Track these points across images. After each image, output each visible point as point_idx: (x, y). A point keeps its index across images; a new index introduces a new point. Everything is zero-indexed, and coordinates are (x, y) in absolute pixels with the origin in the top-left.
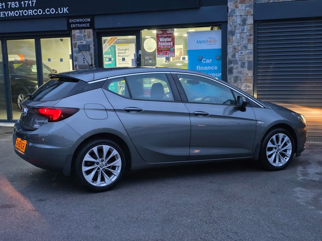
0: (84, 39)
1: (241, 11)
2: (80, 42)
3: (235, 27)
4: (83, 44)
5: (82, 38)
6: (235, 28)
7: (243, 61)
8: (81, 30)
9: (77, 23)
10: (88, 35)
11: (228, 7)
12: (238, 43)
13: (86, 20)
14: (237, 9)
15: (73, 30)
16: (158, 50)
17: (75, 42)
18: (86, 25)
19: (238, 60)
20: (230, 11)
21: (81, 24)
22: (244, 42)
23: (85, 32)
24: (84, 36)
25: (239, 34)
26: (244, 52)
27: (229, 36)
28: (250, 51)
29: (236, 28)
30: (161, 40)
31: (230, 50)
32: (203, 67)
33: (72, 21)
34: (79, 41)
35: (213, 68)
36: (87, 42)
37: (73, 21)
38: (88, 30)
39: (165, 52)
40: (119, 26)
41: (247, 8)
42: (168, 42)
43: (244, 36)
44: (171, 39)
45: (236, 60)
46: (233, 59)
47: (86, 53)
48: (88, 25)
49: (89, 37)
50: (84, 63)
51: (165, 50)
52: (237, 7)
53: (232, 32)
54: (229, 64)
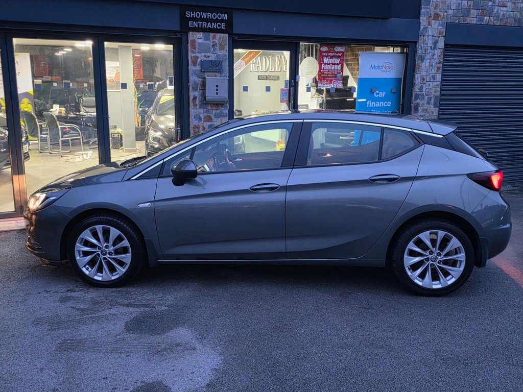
0: (212, 49)
1: (434, 30)
2: (205, 56)
3: (426, 50)
4: (210, 59)
5: (209, 48)
6: (425, 52)
7: (429, 96)
8: (207, 34)
9: (202, 20)
10: (221, 44)
11: (420, 23)
12: (427, 72)
13: (220, 16)
14: (430, 27)
15: (191, 33)
16: (319, 75)
17: (194, 55)
18: (219, 26)
19: (425, 93)
20: (422, 28)
21: (209, 23)
22: (433, 72)
23: (214, 37)
24: (213, 46)
25: (428, 61)
26: (431, 83)
27: (418, 62)
28: (438, 83)
29: (427, 52)
30: (326, 60)
31: (418, 81)
32: (374, 103)
33: (192, 14)
34: (203, 54)
35: (386, 104)
36: (218, 56)
37: (194, 15)
38: (222, 35)
39: (330, 80)
40: (275, 34)
41: (440, 27)
42: (335, 64)
43: (434, 64)
44: (339, 60)
45: (423, 94)
46: (420, 93)
47: (216, 76)
48: (222, 26)
49: (222, 48)
50: (217, 94)
51: (329, 77)
52: (429, 24)
53: (421, 56)
54: (415, 100)
